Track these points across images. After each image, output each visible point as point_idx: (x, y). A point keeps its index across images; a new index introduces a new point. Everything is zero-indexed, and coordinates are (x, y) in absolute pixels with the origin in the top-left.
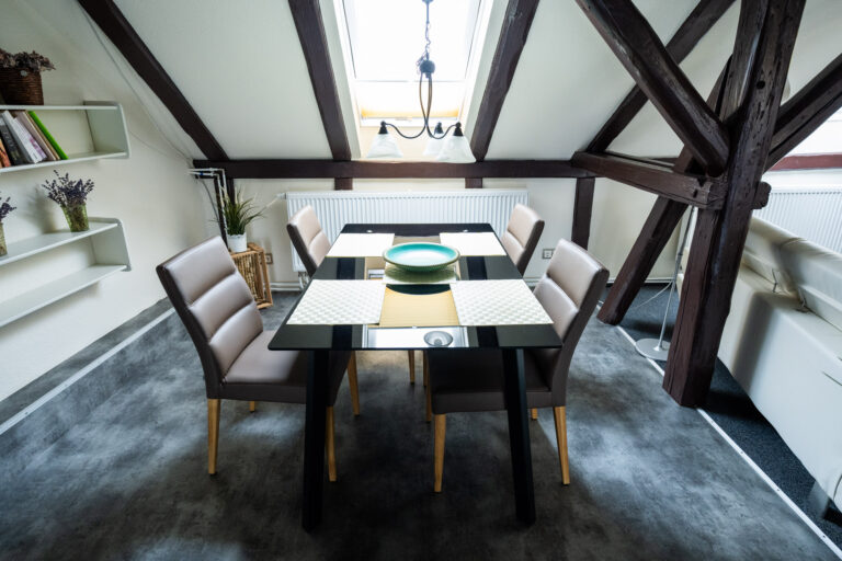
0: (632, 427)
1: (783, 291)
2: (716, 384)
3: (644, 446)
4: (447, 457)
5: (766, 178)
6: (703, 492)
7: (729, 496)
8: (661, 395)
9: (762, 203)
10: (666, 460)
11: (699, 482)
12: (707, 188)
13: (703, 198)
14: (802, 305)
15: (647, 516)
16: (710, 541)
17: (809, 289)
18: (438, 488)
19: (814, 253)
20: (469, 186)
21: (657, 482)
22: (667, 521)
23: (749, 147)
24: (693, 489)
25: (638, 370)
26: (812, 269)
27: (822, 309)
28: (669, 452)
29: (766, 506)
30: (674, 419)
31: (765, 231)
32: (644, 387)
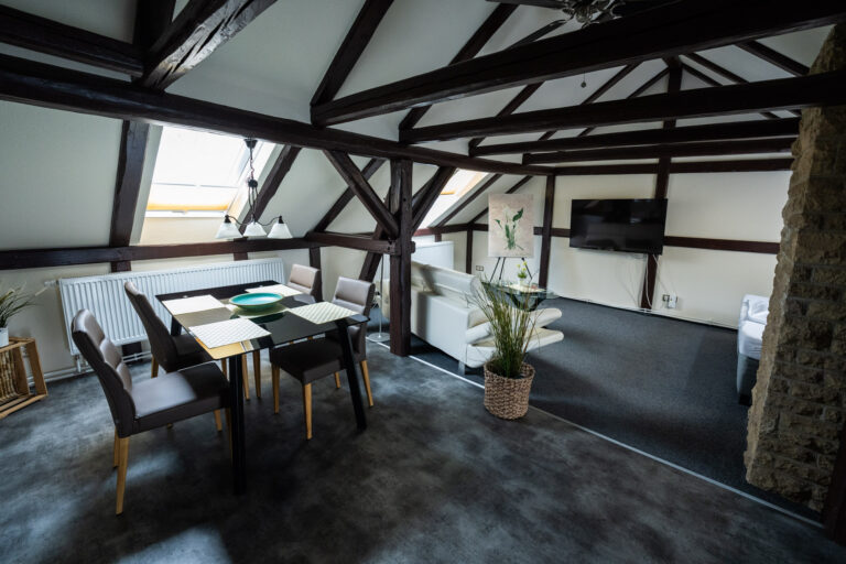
0: (386, 373)
1: (428, 289)
2: (413, 343)
3: (395, 378)
4: (313, 412)
5: (413, 239)
6: (427, 384)
7: (434, 381)
8: (392, 356)
9: (414, 251)
10: (406, 380)
11: (423, 382)
12: (393, 246)
13: (393, 250)
14: (436, 292)
15: (411, 402)
16: (436, 399)
17: (438, 284)
18: (310, 436)
19: (435, 269)
20: (236, 259)
21: (408, 388)
22: (419, 400)
23: (404, 227)
24: (422, 385)
25: (376, 349)
26: (437, 276)
27: (444, 291)
28: (406, 376)
29: (447, 379)
30: (402, 363)
31: (417, 264)
32: (382, 355)
